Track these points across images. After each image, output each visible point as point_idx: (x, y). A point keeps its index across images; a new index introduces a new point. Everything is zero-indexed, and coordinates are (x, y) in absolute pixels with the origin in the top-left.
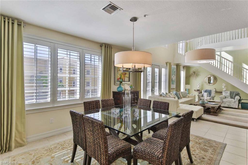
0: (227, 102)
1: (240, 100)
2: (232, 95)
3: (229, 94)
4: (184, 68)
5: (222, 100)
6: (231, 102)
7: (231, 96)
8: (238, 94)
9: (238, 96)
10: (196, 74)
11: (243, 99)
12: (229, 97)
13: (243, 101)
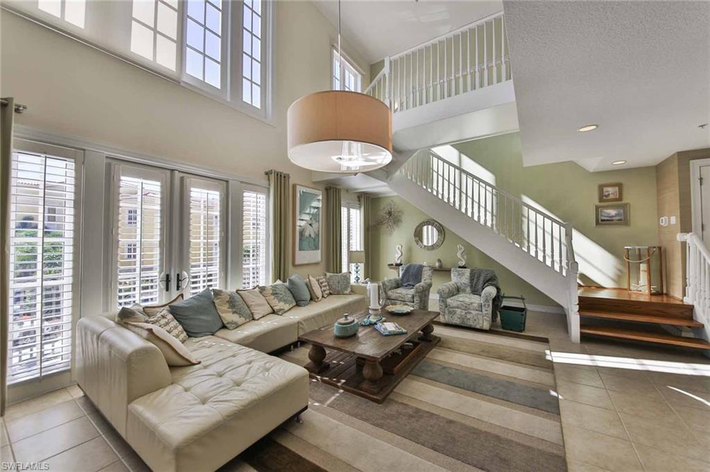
0: (458, 307)
1: (497, 300)
2: (475, 280)
3: (468, 278)
4: (359, 201)
5: (443, 301)
6: (469, 309)
7: (474, 285)
8: (491, 280)
9: (492, 285)
10: (394, 218)
11: (505, 295)
12: (468, 289)
13: (505, 303)
